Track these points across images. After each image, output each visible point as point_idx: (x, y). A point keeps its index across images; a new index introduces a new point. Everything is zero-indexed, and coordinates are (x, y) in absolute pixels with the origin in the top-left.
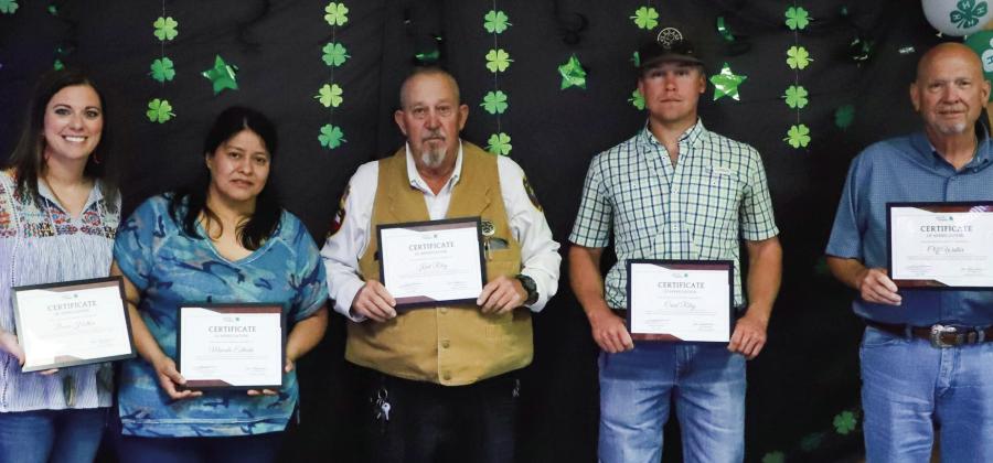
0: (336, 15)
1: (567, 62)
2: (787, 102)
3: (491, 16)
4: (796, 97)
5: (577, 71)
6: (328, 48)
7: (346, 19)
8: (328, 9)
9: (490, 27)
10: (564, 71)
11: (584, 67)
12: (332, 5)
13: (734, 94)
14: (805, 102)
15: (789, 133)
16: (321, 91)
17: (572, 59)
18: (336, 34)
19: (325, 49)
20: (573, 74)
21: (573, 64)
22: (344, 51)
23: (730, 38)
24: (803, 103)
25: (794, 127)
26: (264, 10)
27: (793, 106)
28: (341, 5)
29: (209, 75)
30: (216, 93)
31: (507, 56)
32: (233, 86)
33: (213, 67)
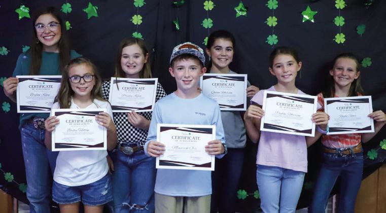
1: (238, 5)
2: (335, 23)
4: (339, 21)
5: (243, 9)
10: (237, 9)
11: (246, 7)
13: (312, 19)
14: (343, 23)
15: (336, 37)
16: (133, 18)
17: (240, 4)
20: (241, 10)
21: (241, 6)
22: (143, 1)
24: (342, 23)
25: (338, 35)
27: (338, 25)
29: (86, 10)
30: (89, 18)
31: (213, 3)
32: (96, 15)
33: (88, 7)
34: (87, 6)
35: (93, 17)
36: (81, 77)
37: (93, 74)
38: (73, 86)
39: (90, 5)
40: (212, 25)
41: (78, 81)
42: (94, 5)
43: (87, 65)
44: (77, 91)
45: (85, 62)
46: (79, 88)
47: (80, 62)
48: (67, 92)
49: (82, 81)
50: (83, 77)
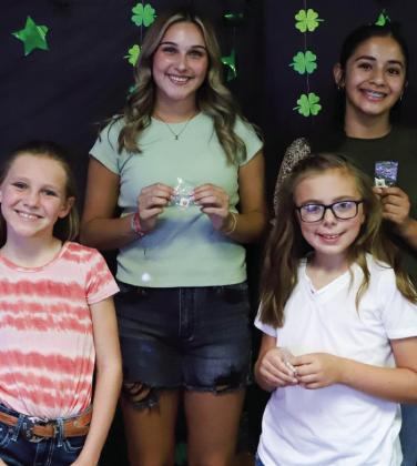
6: (137, 9)
16: (130, 51)
29: (20, 36)
30: (27, 54)
31: (316, 15)
32: (44, 46)
33: (23, 28)
34: (21, 26)
35: (37, 51)
36: (326, 207)
37: (358, 198)
38: (308, 230)
39: (30, 22)
40: (315, 66)
41: (320, 216)
42: (38, 22)
43: (343, 173)
44: (316, 242)
45: (338, 166)
46: (321, 235)
47: (325, 165)
48: (290, 244)
49: (329, 217)
50: (330, 207)
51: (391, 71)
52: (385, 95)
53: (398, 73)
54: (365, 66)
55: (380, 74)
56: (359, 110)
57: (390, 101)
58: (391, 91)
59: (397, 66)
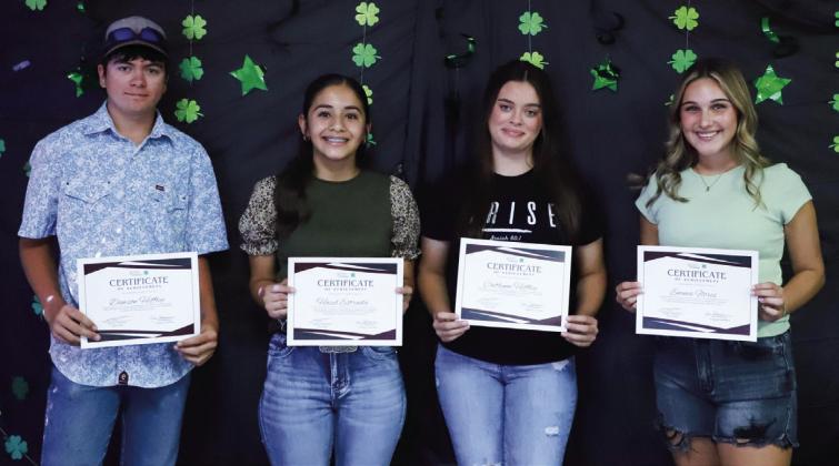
0: (367, 15)
2: (836, 107)
3: (525, 17)
6: (359, 49)
7: (377, 19)
8: (358, 9)
9: (524, 29)
12: (363, 5)
15: (835, 140)
18: (368, 35)
19: (355, 50)
20: (604, 74)
22: (374, 51)
23: (775, 39)
26: (295, 9)
28: (372, 5)
29: (238, 75)
30: (244, 94)
32: (263, 87)
33: (242, 67)
39: (248, 61)
42: (257, 61)
51: (350, 116)
52: (347, 140)
53: (356, 117)
54: (325, 115)
55: (338, 120)
56: (324, 156)
57: (353, 145)
58: (352, 136)
59: (355, 111)
